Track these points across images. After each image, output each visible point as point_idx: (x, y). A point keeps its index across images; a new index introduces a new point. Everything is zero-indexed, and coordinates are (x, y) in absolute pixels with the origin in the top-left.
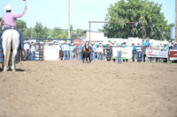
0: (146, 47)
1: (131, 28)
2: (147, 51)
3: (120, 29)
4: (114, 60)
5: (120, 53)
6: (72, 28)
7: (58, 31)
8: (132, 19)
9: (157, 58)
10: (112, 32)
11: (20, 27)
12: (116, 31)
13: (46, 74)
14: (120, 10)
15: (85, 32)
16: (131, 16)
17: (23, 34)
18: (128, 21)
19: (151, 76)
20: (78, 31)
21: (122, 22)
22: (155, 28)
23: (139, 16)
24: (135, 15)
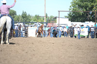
1: (87, 15)
3: (80, 16)
4: (75, 37)
7: (37, 17)
8: (88, 9)
10: (74, 18)
11: (12, 14)
12: (77, 17)
13: (30, 46)
14: (80, 3)
15: (56, 18)
16: (87, 7)
17: (14, 19)
18: (85, 10)
20: (51, 17)
21: (81, 11)
23: (92, 7)
24: (90, 6)
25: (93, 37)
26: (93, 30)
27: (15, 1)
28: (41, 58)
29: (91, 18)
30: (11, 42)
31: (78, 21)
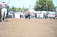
1: (43, 8)
2: (48, 15)
3: (40, 8)
5: (39, 16)
8: (43, 5)
10: (37, 9)
11: (7, 7)
13: (16, 22)
14: (40, 2)
15: (28, 9)
20: (26, 9)
21: (40, 6)
22: (51, 8)
24: (44, 4)
25: (46, 18)
26: (46, 15)
27: (9, 2)
28: (21, 28)
30: (7, 20)
31: (39, 11)
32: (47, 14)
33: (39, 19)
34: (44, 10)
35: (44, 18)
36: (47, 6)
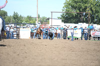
0: (91, 29)
2: (92, 32)
3: (73, 17)
4: (69, 39)
6: (39, 16)
7: (30, 18)
8: (81, 10)
9: (99, 38)
10: (67, 19)
12: (70, 18)
13: (21, 48)
14: (73, 4)
15: (48, 19)
16: (81, 8)
17: (5, 20)
18: (78, 12)
19: (95, 50)
20: (44, 18)
21: (74, 12)
22: (97, 16)
25: (86, 39)
26: (86, 31)
27: (7, 2)
28: (33, 60)
29: (84, 20)
30: (2, 44)
32: (90, 30)
33: (72, 42)
34: (83, 22)
35: (82, 39)
36: (90, 12)
